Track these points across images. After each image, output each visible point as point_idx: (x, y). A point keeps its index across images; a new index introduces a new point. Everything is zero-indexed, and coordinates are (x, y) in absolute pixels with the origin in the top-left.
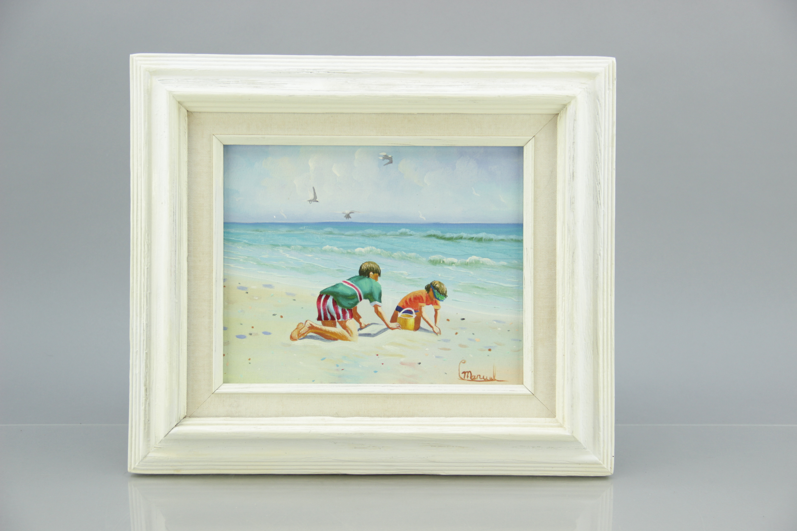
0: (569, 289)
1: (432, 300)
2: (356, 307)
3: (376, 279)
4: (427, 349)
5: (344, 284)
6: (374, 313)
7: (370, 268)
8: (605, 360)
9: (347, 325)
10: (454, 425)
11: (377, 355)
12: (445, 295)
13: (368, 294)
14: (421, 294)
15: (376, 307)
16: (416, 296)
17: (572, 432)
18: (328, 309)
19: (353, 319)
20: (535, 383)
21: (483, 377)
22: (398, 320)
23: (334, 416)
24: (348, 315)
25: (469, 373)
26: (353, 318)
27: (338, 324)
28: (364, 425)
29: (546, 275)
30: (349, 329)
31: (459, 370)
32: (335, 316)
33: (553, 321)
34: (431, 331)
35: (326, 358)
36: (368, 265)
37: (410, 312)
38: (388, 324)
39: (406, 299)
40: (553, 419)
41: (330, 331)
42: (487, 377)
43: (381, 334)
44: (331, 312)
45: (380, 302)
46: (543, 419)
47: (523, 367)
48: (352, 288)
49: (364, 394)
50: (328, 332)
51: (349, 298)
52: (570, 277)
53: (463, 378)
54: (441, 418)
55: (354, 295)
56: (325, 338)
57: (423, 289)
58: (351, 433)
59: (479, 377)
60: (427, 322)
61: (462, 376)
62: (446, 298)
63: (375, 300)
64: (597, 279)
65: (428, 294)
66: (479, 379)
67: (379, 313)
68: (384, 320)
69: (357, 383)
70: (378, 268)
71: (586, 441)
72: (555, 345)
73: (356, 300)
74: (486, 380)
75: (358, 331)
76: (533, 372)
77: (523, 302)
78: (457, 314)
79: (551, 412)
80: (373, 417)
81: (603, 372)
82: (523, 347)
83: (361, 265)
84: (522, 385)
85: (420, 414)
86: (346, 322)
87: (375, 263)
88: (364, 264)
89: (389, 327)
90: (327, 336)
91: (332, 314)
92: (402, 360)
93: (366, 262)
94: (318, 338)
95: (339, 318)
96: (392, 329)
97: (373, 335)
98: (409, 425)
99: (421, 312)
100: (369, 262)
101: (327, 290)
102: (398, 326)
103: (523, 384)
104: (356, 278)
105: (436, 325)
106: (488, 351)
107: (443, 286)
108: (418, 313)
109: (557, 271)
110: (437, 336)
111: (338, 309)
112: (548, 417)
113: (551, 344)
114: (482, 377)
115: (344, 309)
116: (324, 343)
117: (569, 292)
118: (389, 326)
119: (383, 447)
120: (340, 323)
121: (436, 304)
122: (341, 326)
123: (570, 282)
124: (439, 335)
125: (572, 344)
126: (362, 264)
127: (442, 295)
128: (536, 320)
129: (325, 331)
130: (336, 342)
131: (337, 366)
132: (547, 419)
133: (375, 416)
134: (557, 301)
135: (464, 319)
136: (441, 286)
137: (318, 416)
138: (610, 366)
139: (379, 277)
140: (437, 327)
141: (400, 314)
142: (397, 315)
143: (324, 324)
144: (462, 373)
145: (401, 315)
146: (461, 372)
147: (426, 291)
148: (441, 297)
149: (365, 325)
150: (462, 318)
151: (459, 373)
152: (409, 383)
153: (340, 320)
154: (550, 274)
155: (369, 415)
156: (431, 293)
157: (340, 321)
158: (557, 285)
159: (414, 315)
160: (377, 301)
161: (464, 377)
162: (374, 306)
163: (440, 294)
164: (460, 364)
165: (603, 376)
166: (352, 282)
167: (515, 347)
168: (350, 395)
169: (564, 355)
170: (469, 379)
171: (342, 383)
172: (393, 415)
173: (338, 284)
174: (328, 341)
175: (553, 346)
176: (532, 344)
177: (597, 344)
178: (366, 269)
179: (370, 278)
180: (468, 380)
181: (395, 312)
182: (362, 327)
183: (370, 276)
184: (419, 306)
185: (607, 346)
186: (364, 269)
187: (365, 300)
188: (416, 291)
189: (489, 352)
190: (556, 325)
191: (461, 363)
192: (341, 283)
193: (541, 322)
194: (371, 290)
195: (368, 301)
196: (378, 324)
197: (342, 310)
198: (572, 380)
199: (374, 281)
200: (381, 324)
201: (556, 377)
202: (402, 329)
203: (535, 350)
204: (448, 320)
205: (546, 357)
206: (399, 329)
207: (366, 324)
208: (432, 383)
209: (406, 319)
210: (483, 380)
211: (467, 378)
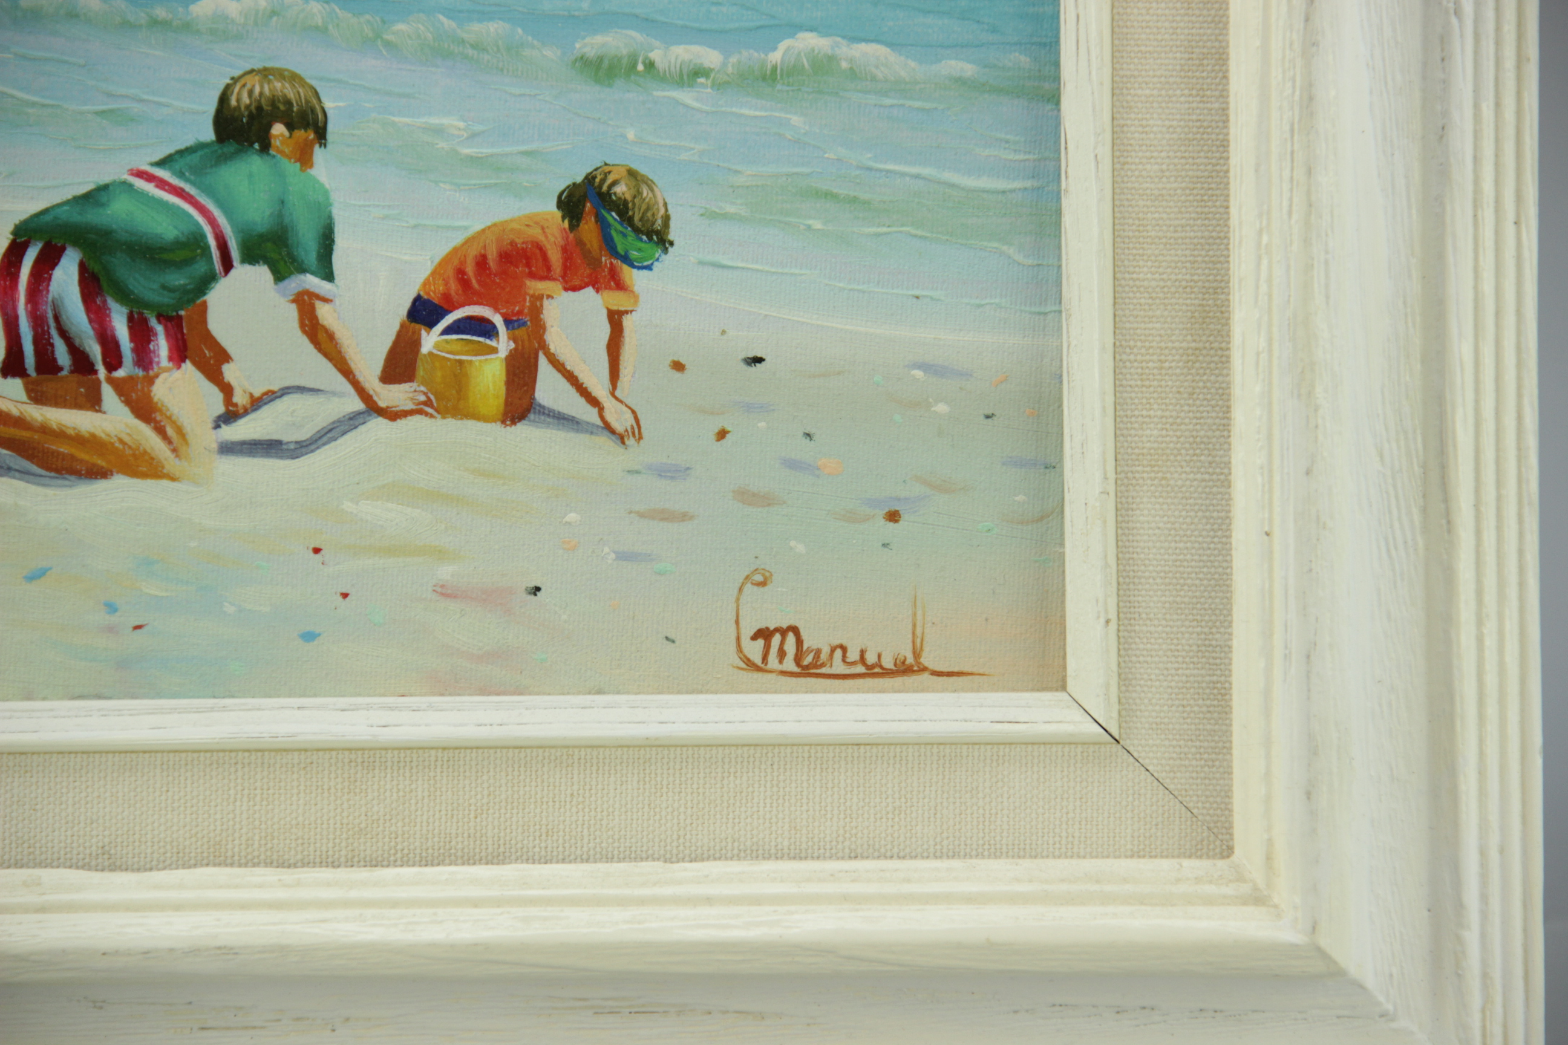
0: (1291, 190)
1: (595, 264)
2: (205, 303)
3: (305, 159)
4: (572, 517)
5: (140, 184)
6: (299, 333)
7: (273, 101)
8: (1490, 558)
9: (156, 399)
10: (709, 901)
11: (317, 551)
12: (660, 239)
13: (263, 238)
14: (536, 233)
15: (306, 304)
16: (513, 243)
17: (1314, 928)
18: (57, 318)
19: (188, 366)
20: (1125, 679)
21: (862, 653)
22: (420, 372)
23: (93, 863)
24: (162, 346)
25: (791, 638)
26: (188, 362)
27: (108, 393)
28: (244, 906)
29: (1175, 123)
30: (169, 418)
31: (737, 622)
32: (95, 350)
33: (1216, 359)
34: (593, 425)
35: (50, 569)
36: (262, 87)
37: (482, 328)
38: (371, 393)
39: (463, 263)
40: (1220, 863)
41: (71, 432)
42: (879, 656)
43: (333, 444)
44: (73, 331)
45: (329, 277)
46: (1165, 864)
47: (1063, 602)
48: (179, 208)
49: (248, 751)
50: (60, 435)
51: (165, 256)
52: (1296, 126)
53: (758, 660)
54: (647, 866)
55: (193, 244)
56: (42, 467)
57: (550, 207)
58: (171, 950)
59: (838, 653)
60: (572, 378)
61: (753, 651)
62: (666, 251)
63: (302, 270)
64: (1441, 137)
65: (571, 236)
66: (838, 667)
67: (321, 336)
68: (347, 372)
69: (214, 697)
70: (314, 101)
71: (1391, 975)
72: (1227, 483)
73: (200, 268)
74: (877, 670)
75: (217, 427)
76: (1113, 626)
77: (1060, 267)
78: (724, 332)
79: (1209, 828)
80: (295, 866)
81: (1480, 623)
82: (1063, 499)
83: (222, 87)
84: (1061, 695)
85: (537, 849)
86: (151, 381)
87: (294, 78)
88: (242, 81)
89: (373, 408)
90: (56, 454)
91: (77, 343)
92: (445, 572)
93: (252, 71)
94: (9, 469)
95: (113, 360)
96: (392, 415)
97: (292, 446)
98: (476, 903)
99: (539, 327)
100: (265, 73)
101: (48, 218)
102: (423, 398)
103: (1063, 688)
104: (200, 153)
105: (618, 393)
106: (882, 522)
107: (652, 190)
108: (521, 332)
109: (1232, 100)
110: (620, 449)
111: (109, 316)
112: (1196, 852)
113: (1203, 480)
114: (853, 655)
115: (141, 314)
116: (40, 490)
117: (1291, 206)
118: (375, 403)
119: (347, 1019)
120: (122, 388)
121: (620, 286)
122: (128, 402)
123: (1292, 153)
124: (631, 441)
125: (1307, 473)
126: (229, 81)
127: (644, 238)
128: (1124, 357)
129: (44, 429)
130: (101, 485)
131: (111, 608)
132: (1186, 863)
133: (305, 864)
134: (1231, 259)
135: (758, 360)
136: (639, 193)
137: (9, 867)
138: (1512, 592)
139: (317, 146)
140: (621, 402)
141: (431, 340)
142: (416, 344)
143: (37, 397)
144: (754, 638)
145: (437, 346)
146: (748, 631)
147: (563, 218)
148: (640, 250)
149: (251, 395)
150: (751, 355)
151: (738, 639)
152: (483, 691)
153: (120, 373)
154: (1194, 117)
155: (275, 857)
156: (588, 228)
157: (118, 379)
158: (1231, 174)
159: (504, 344)
160: (313, 273)
161: (765, 658)
162: (293, 301)
163: (637, 231)
164: (741, 589)
165: (1480, 640)
166: (181, 175)
167: (1020, 498)
168: (171, 755)
169: (1267, 534)
170: (789, 664)
171: (134, 697)
172: (399, 855)
173: (104, 188)
174: (60, 482)
175: (1215, 490)
176: (1106, 478)
177: (1443, 478)
178: (253, 108)
179: (272, 152)
180: (784, 673)
181: (402, 326)
182: (236, 405)
183: (273, 141)
184: (526, 294)
185: (1499, 484)
186: (238, 107)
187: (248, 268)
188: (512, 221)
189: (891, 525)
190: (1229, 383)
191: (748, 587)
192: (124, 183)
193: (1151, 365)
194: (280, 215)
195: (261, 273)
196: (319, 390)
197: (131, 318)
198: (1308, 657)
199: (292, 168)
200: (334, 394)
201: (1230, 647)
202: (444, 418)
203: (1124, 511)
204: (678, 366)
205: (1181, 545)
206: (427, 414)
207: (257, 393)
208: (600, 692)
209: (461, 362)
210: (860, 669)
211: (777, 661)
